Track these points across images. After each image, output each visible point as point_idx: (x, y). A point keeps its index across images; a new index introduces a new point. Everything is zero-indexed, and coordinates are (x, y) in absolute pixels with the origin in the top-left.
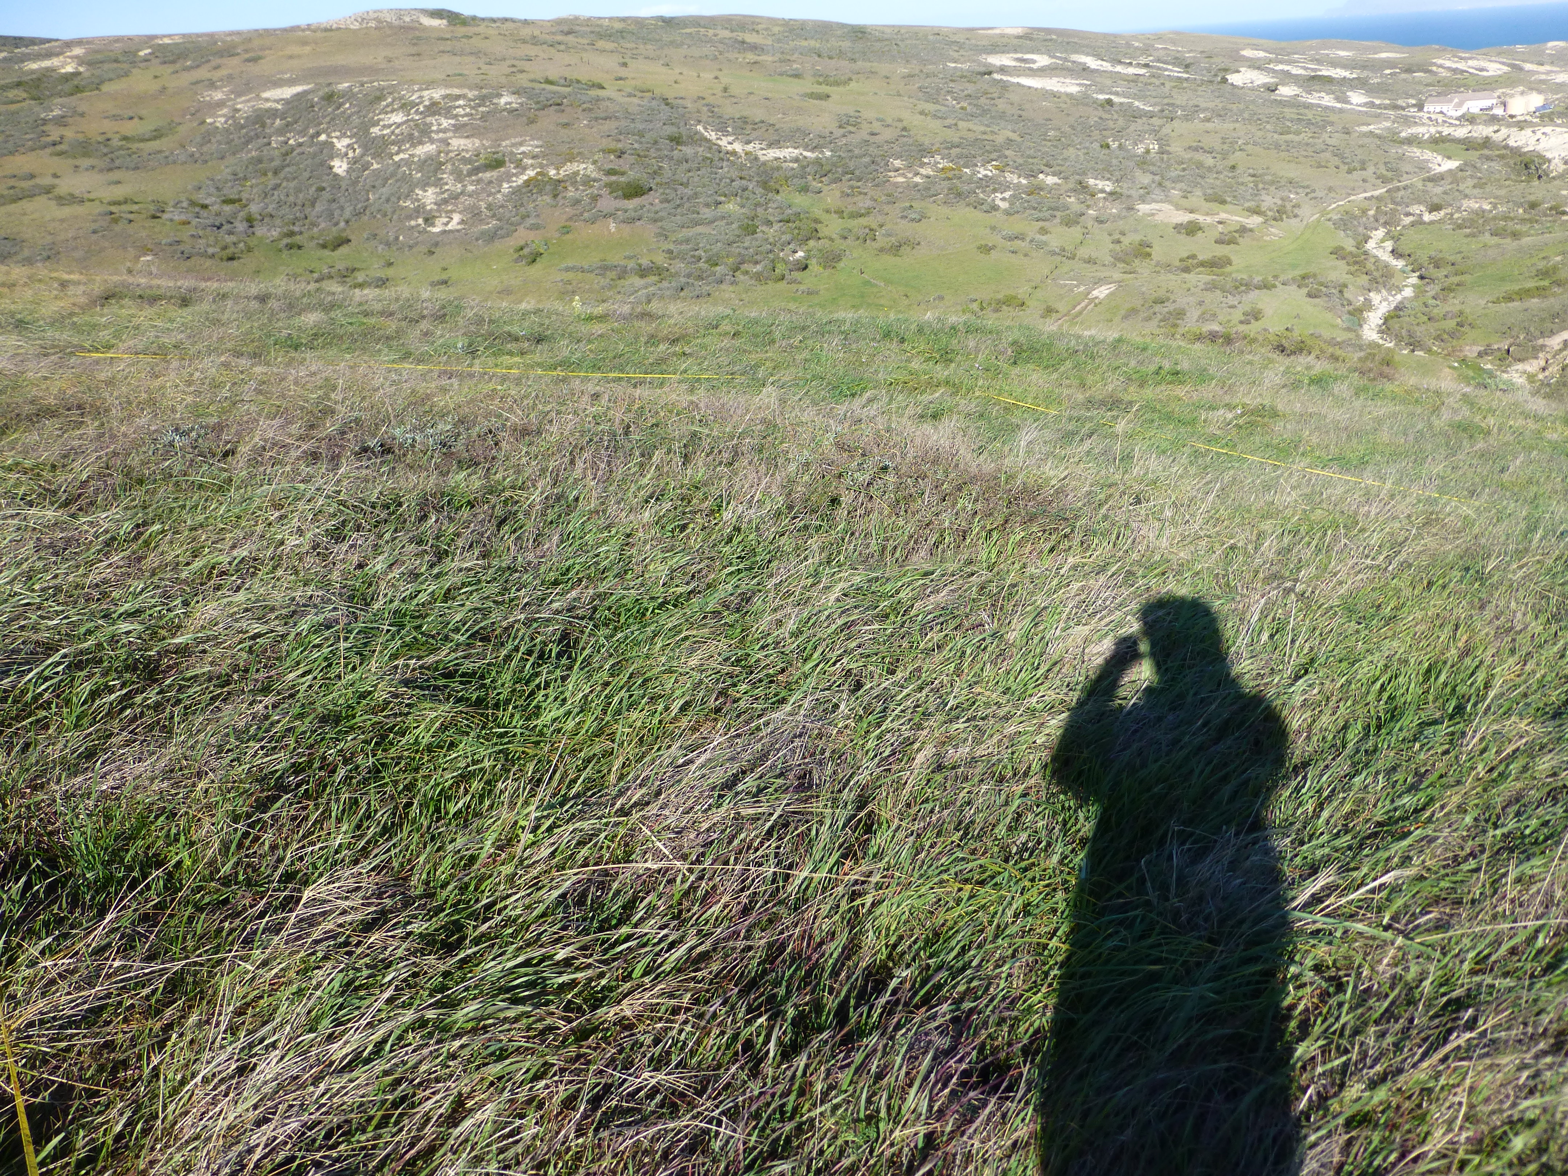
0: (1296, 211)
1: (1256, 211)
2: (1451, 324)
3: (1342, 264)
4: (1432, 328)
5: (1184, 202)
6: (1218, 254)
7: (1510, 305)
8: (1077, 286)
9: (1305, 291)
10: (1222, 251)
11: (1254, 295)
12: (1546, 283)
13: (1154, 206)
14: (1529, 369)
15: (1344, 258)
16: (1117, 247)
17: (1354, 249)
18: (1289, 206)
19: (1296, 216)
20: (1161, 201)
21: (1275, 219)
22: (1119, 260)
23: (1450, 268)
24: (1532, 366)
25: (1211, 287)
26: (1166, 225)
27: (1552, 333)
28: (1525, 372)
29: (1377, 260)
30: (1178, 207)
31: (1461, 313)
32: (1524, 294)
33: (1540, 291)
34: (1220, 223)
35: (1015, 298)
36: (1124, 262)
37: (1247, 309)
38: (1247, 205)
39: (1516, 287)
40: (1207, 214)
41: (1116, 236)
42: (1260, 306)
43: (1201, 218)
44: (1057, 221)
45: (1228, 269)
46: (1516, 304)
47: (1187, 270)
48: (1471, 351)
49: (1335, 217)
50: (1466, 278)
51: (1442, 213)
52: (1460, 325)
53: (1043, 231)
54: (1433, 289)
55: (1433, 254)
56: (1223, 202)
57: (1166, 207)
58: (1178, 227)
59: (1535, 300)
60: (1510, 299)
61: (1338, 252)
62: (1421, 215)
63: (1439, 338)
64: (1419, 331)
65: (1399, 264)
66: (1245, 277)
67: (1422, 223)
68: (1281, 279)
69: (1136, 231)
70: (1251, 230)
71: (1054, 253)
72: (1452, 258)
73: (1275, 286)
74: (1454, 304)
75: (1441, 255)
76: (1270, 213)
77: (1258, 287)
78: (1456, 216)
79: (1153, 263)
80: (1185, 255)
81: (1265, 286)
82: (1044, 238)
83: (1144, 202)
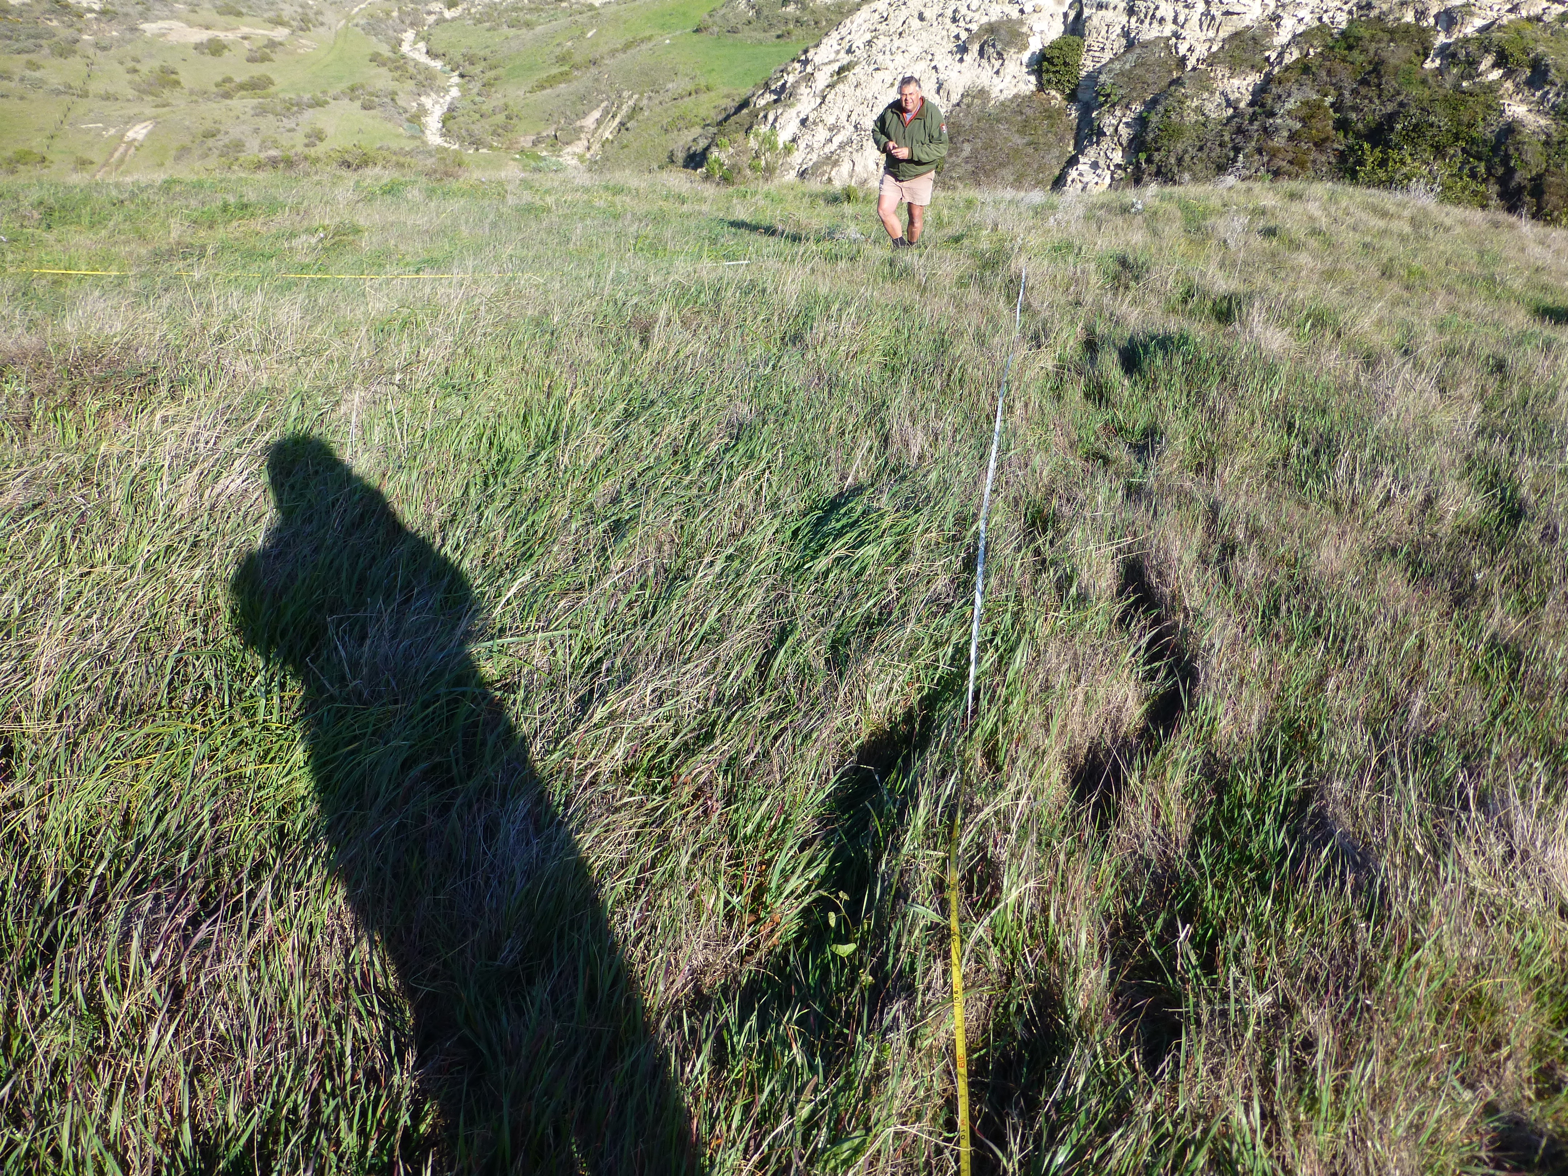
0: (320, 18)
1: (278, 22)
2: (501, 118)
3: (383, 71)
4: (486, 124)
5: (192, 17)
6: (256, 74)
7: (545, 92)
8: (105, 129)
9: (358, 103)
10: (258, 70)
11: (309, 114)
12: (566, 68)
13: (161, 24)
14: (577, 150)
15: (384, 65)
16: (136, 78)
17: (391, 54)
18: (311, 15)
19: (322, 24)
20: (167, 18)
21: (302, 29)
22: (144, 92)
23: (483, 63)
24: (579, 147)
25: (261, 111)
26: (185, 46)
27: (585, 114)
28: (574, 154)
29: (417, 64)
30: (190, 24)
31: (506, 107)
32: (551, 81)
33: (564, 77)
34: (244, 38)
35: (29, 153)
36: (152, 94)
37: (308, 130)
38: (266, 15)
39: (544, 75)
40: (227, 30)
41: (131, 64)
42: (319, 125)
43: (221, 35)
44: (46, 51)
45: (272, 89)
46: (549, 91)
47: (227, 95)
48: (526, 142)
49: (362, 22)
50: (500, 71)
51: (460, 8)
52: (509, 117)
53: (33, 66)
54: (475, 87)
55: (464, 50)
56: (239, 14)
57: (175, 24)
58: (198, 47)
59: (563, 86)
60: (542, 87)
61: (376, 58)
62: (441, 13)
63: (494, 133)
64: (476, 129)
65: (437, 64)
66: (293, 96)
67: (445, 21)
68: (331, 93)
69: (151, 56)
70: (281, 44)
71: (59, 93)
72: (482, 54)
73: (327, 103)
74: (496, 99)
75: (471, 52)
76: (294, 23)
77: (310, 106)
78: (473, 10)
79: (186, 91)
80: (219, 79)
81: (318, 104)
82: (38, 74)
83: (146, 20)
